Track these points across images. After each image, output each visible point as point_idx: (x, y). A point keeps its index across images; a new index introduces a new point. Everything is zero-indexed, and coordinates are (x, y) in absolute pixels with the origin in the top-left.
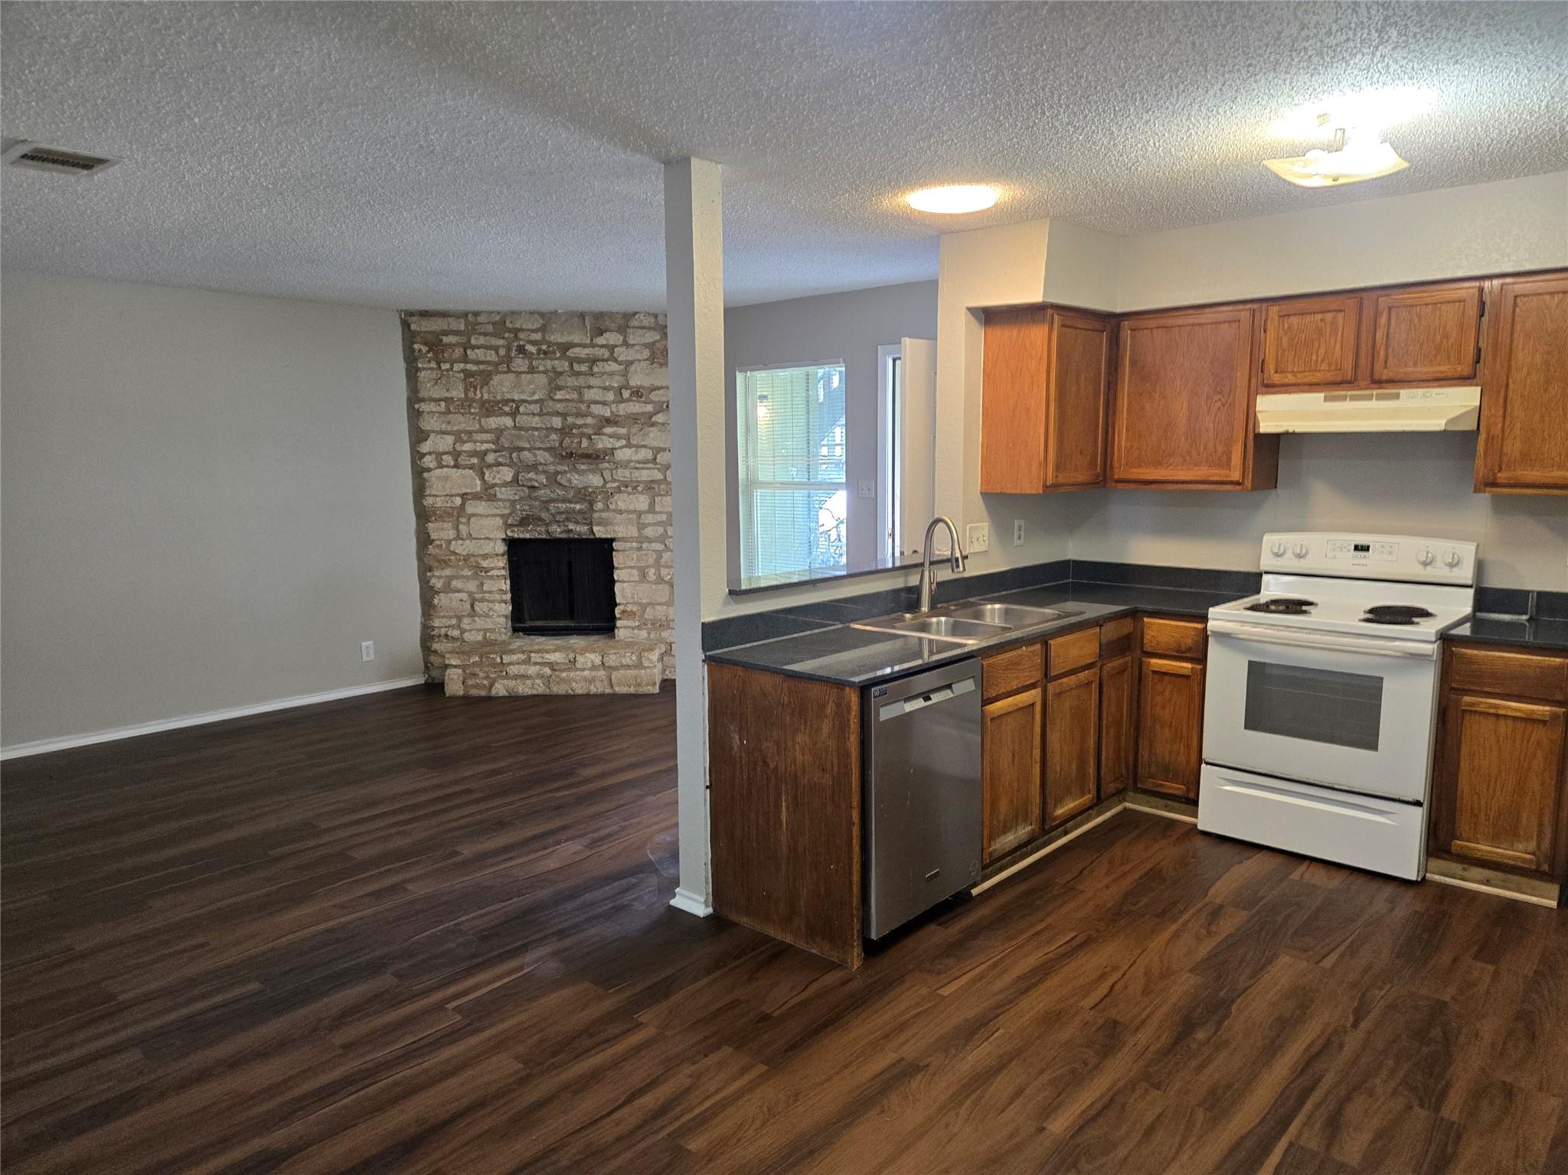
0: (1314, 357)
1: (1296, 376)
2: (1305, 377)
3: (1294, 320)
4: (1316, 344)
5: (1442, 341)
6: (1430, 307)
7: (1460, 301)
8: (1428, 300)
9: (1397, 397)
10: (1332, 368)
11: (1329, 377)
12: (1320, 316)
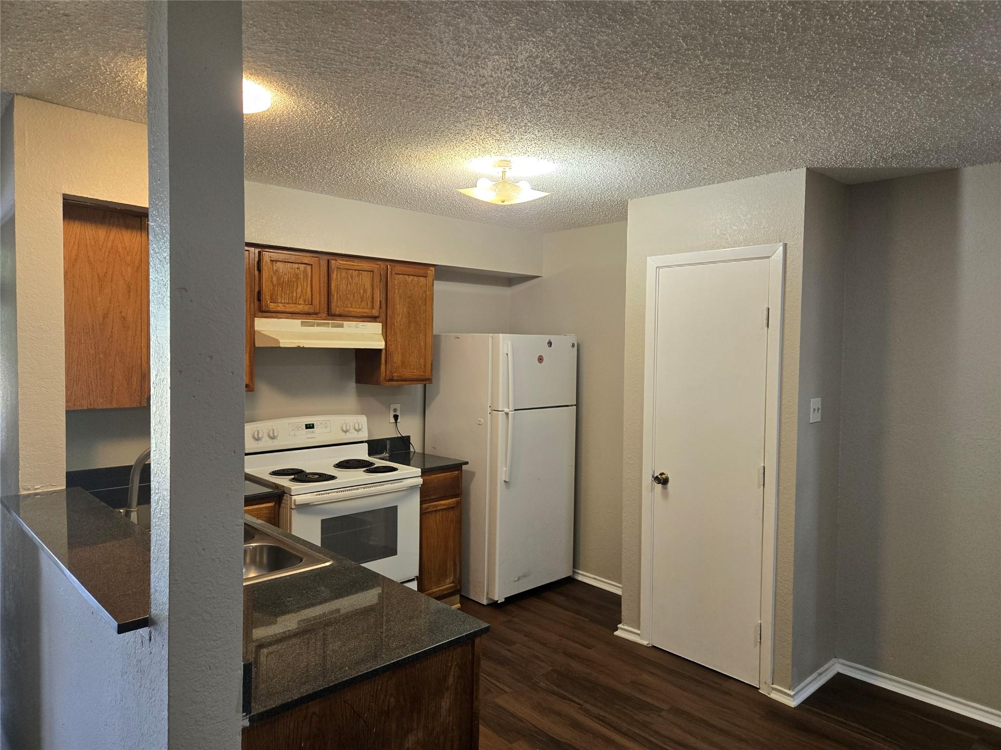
0: (295, 294)
1: (285, 306)
2: (291, 307)
3: (280, 265)
4: (295, 285)
5: (364, 294)
6: (357, 272)
7: (371, 271)
8: (357, 268)
9: (342, 326)
10: (306, 303)
11: (306, 308)
12: (296, 266)
